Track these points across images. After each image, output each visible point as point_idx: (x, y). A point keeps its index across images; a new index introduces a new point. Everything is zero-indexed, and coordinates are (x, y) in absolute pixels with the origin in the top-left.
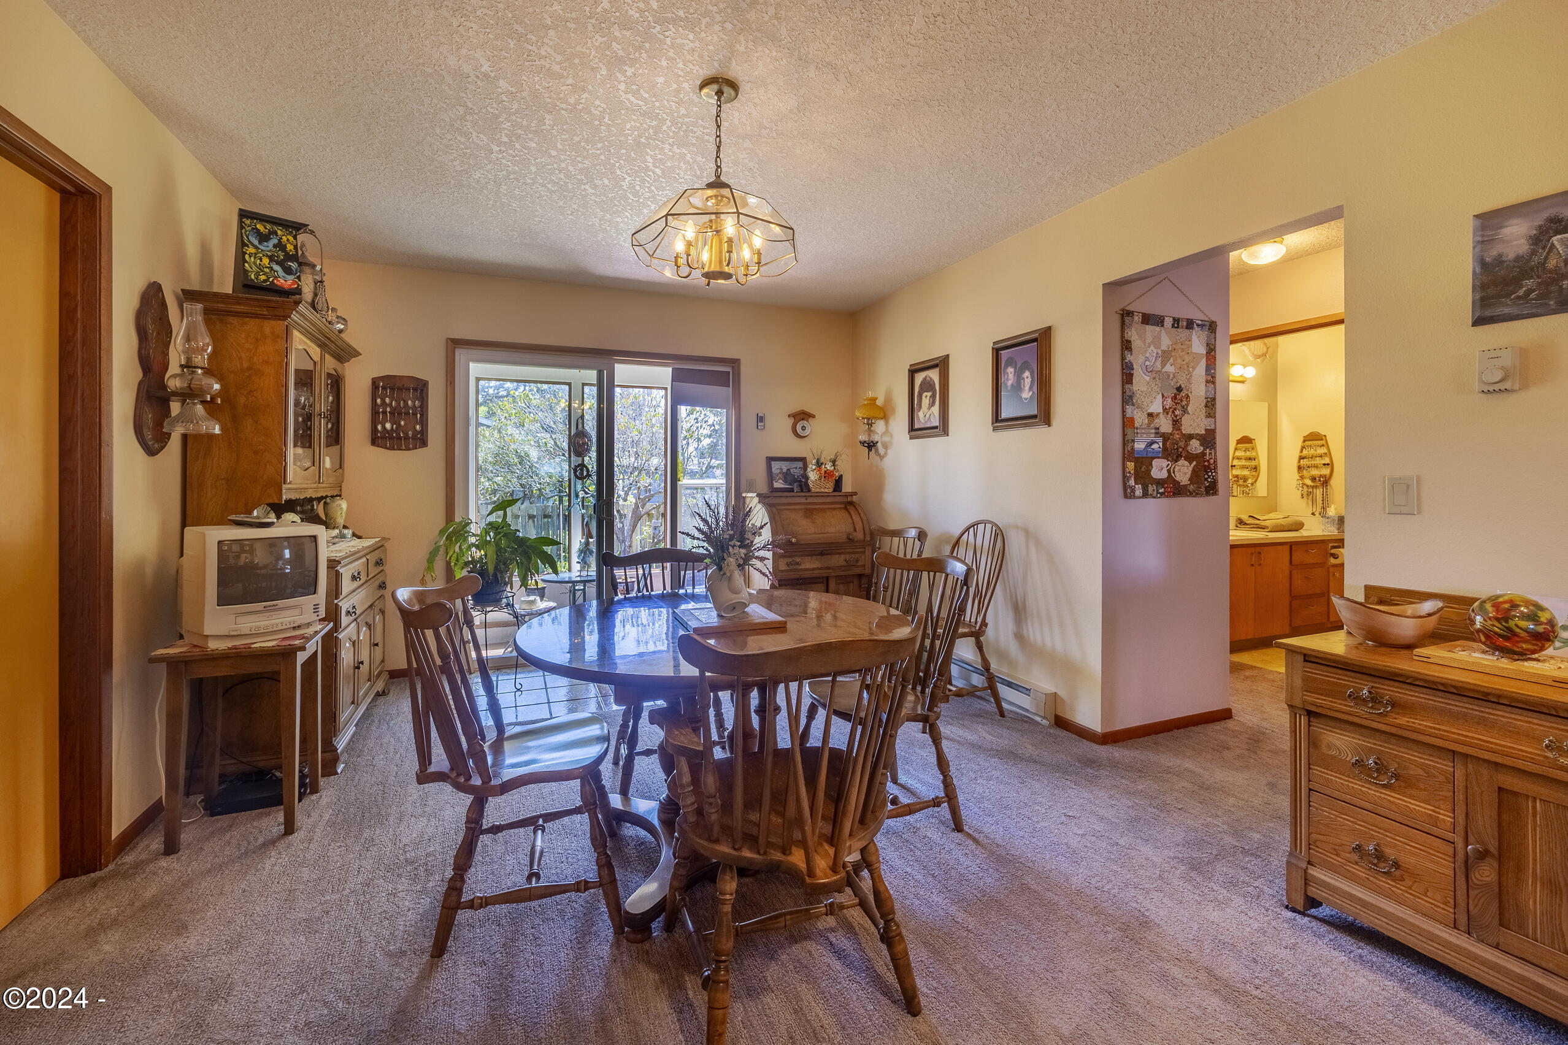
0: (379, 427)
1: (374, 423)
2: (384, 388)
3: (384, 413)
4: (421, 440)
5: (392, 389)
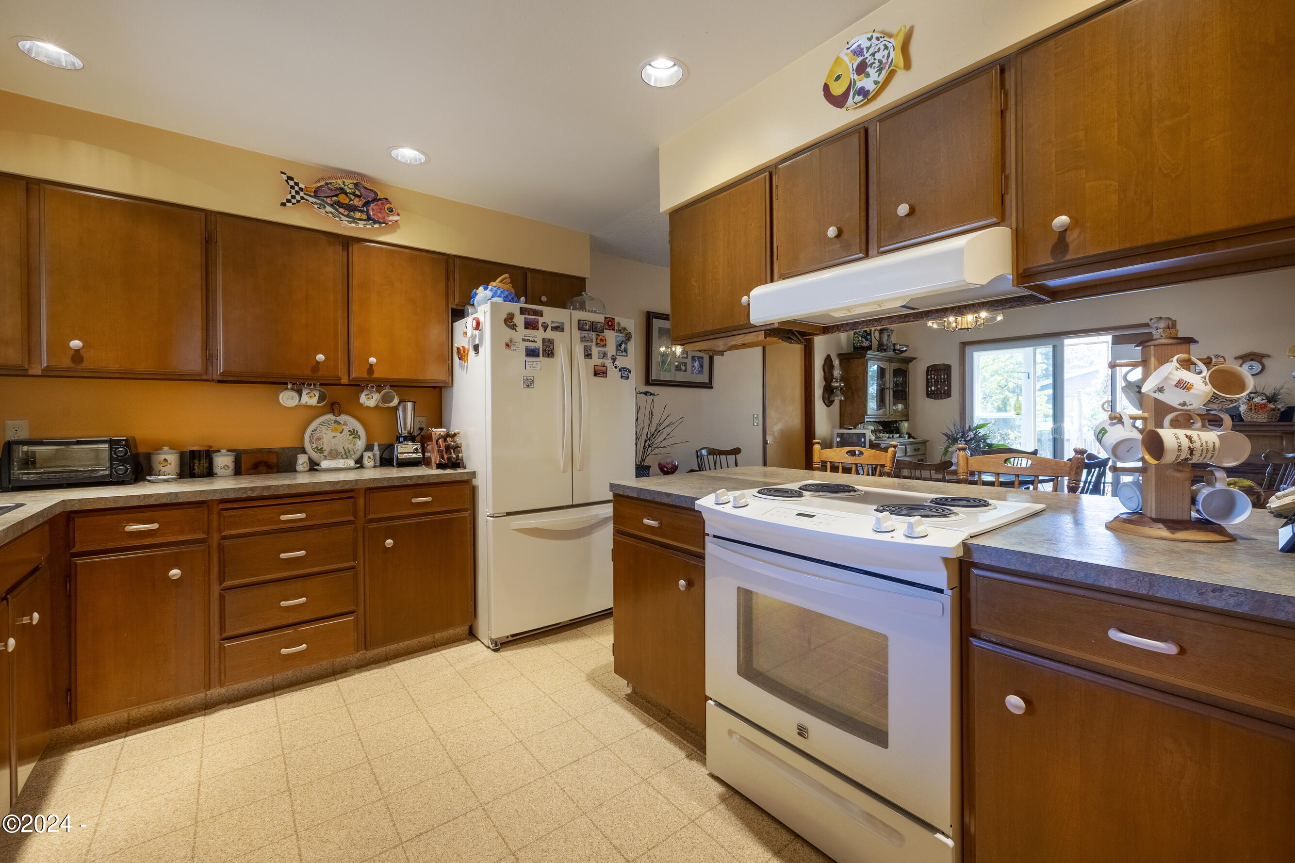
0: (929, 389)
1: (928, 387)
2: (931, 371)
3: (931, 382)
4: (948, 394)
5: (935, 371)
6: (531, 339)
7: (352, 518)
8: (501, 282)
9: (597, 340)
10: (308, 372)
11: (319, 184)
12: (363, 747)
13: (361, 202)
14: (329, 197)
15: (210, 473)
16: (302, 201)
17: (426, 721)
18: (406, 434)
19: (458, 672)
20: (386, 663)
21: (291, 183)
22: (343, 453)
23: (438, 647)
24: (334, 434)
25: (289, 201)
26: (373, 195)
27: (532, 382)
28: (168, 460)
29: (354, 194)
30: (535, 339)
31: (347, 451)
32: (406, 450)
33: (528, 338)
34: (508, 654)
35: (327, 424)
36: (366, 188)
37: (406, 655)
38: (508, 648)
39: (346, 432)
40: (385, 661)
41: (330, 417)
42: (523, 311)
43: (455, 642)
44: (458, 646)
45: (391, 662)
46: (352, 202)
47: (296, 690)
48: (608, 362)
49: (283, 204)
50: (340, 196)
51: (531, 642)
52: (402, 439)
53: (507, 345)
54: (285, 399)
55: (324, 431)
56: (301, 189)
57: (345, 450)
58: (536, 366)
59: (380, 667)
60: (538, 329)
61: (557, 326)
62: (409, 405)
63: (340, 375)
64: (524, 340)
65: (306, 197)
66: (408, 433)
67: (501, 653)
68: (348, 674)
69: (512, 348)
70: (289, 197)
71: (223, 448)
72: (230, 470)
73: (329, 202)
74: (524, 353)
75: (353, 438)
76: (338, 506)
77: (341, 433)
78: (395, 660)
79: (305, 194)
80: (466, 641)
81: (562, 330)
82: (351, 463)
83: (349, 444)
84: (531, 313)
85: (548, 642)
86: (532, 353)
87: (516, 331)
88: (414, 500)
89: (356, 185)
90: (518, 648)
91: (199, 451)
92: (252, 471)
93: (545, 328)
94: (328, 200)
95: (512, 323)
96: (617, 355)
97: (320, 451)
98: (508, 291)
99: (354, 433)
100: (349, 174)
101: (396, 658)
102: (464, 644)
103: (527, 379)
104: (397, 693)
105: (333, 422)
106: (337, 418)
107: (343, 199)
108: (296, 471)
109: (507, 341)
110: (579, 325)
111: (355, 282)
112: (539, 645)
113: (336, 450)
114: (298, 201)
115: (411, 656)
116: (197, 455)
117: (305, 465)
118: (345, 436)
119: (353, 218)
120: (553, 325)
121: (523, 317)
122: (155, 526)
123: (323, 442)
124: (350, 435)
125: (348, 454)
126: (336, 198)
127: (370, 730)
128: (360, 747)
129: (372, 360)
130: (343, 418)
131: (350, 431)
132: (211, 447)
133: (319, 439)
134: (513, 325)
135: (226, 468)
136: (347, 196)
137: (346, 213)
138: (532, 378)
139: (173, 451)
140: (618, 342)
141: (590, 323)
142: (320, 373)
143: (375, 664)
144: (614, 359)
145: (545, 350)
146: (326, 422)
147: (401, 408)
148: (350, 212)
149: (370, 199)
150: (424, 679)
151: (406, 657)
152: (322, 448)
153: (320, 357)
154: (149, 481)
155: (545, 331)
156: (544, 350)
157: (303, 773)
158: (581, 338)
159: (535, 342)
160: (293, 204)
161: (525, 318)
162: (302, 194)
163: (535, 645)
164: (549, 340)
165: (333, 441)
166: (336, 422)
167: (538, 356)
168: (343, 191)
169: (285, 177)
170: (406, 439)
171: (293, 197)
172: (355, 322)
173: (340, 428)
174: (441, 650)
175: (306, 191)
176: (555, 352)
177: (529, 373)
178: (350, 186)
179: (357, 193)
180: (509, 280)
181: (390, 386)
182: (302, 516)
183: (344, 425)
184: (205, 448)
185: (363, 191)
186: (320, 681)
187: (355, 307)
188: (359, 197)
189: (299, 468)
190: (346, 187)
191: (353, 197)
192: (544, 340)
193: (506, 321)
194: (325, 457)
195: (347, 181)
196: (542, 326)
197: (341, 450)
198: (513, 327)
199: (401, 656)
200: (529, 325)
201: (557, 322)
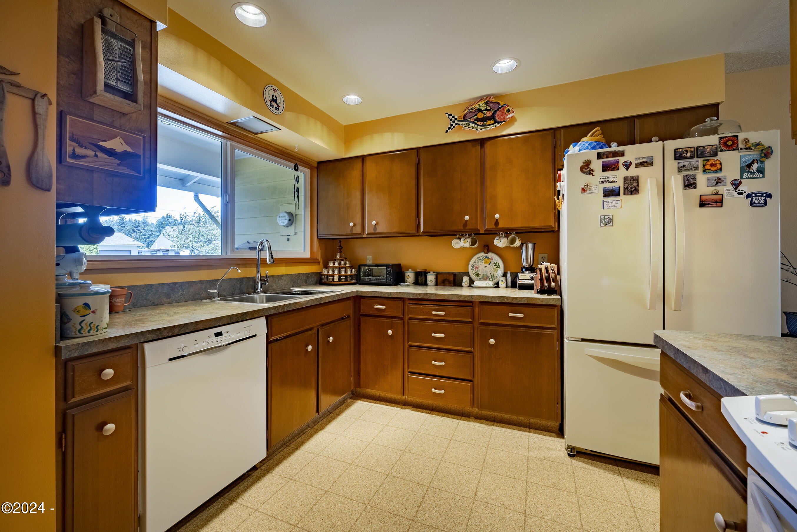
6: (610, 180)
7: (470, 320)
8: (591, 136)
9: (704, 166)
10: (461, 227)
11: (465, 112)
12: (435, 474)
13: (491, 113)
14: (471, 118)
15: (425, 284)
16: (456, 126)
17: (479, 482)
18: (528, 266)
19: (528, 457)
20: (492, 423)
21: (451, 117)
22: (490, 277)
23: (531, 429)
24: (485, 265)
25: (449, 128)
26: (498, 105)
27: (611, 220)
28: (410, 276)
29: (486, 110)
30: (614, 179)
31: (493, 276)
32: (525, 278)
33: (606, 180)
34: (578, 464)
35: (481, 259)
36: (493, 103)
37: (507, 424)
38: (583, 459)
39: (492, 264)
40: (493, 422)
41: (482, 254)
42: (600, 156)
43: (546, 431)
44: (545, 435)
45: (495, 424)
46: (485, 115)
47: (440, 416)
48: (726, 190)
49: (447, 131)
50: (478, 115)
51: (608, 466)
52: (524, 270)
53: (583, 190)
54: (454, 244)
55: (480, 263)
56: (456, 119)
57: (491, 275)
58: (616, 205)
59: (486, 424)
60: (618, 169)
61: (643, 162)
62: (530, 246)
63: (478, 228)
64: (602, 182)
65: (459, 123)
66: (529, 265)
67: (573, 461)
68: (469, 419)
69: (588, 191)
70: (450, 126)
71: (432, 271)
72: (433, 282)
73: (472, 121)
74: (602, 194)
75: (497, 268)
76: (462, 310)
77: (489, 264)
78: (499, 424)
79: (458, 121)
80: (554, 434)
81: (651, 164)
82: (491, 284)
83: (494, 271)
84: (609, 156)
85: (626, 475)
86: (609, 193)
87: (593, 175)
88: (511, 315)
89: (486, 103)
90: (591, 465)
91: (421, 272)
92: (442, 284)
93: (627, 166)
94: (472, 120)
95: (589, 169)
96: (742, 178)
97: (478, 275)
98: (596, 142)
99: (496, 264)
100: (481, 98)
101: (500, 423)
102: (551, 436)
103: (605, 218)
104: (481, 449)
105: (485, 258)
106: (487, 254)
107: (480, 115)
108: (462, 286)
109: (583, 186)
110: (675, 155)
111: (488, 166)
112: (614, 473)
113: (487, 275)
114: (454, 127)
115: (510, 426)
116: (420, 274)
117: (466, 283)
118: (491, 266)
119: (486, 125)
120: (638, 162)
121: (601, 161)
122: (384, 307)
123: (479, 270)
124: (495, 266)
125: (493, 278)
126: (476, 117)
127: (447, 465)
128: (434, 473)
129: (497, 216)
130: (490, 255)
131: (494, 263)
132: (426, 270)
133: (477, 268)
134: (590, 171)
135: (431, 281)
136: (482, 113)
137: (481, 124)
138: (611, 217)
139: (412, 271)
140: (745, 162)
141: (693, 149)
142: (468, 227)
143: (486, 421)
144: (736, 184)
145: (627, 188)
146: (481, 257)
147: (524, 248)
148: (484, 122)
149: (496, 109)
150: (503, 448)
151: (506, 425)
152: (479, 273)
153: (467, 218)
154: (400, 285)
155: (627, 170)
156: (625, 189)
157: (400, 469)
158: (679, 168)
159: (614, 182)
160: (452, 129)
161: (603, 162)
162: (456, 122)
163: (611, 471)
164: (632, 178)
165: (485, 269)
166: (486, 257)
167: (618, 194)
168: (480, 110)
169: (447, 115)
170: (527, 269)
171: (452, 125)
172: (488, 191)
173: (489, 261)
174: (531, 432)
175: (459, 119)
176: (640, 188)
177: (607, 212)
178: (483, 106)
179: (488, 108)
180: (600, 132)
181: (516, 233)
182: (443, 313)
183: (491, 259)
184: (424, 271)
185: (491, 105)
186: (453, 416)
187: (488, 183)
188: (489, 110)
189: (463, 284)
190: (481, 107)
191: (485, 112)
192: (625, 179)
193: (582, 169)
194: (480, 279)
195: (481, 104)
196: (624, 165)
197: (489, 275)
198: (590, 173)
199: (504, 423)
200: (606, 168)
201: (643, 158)
